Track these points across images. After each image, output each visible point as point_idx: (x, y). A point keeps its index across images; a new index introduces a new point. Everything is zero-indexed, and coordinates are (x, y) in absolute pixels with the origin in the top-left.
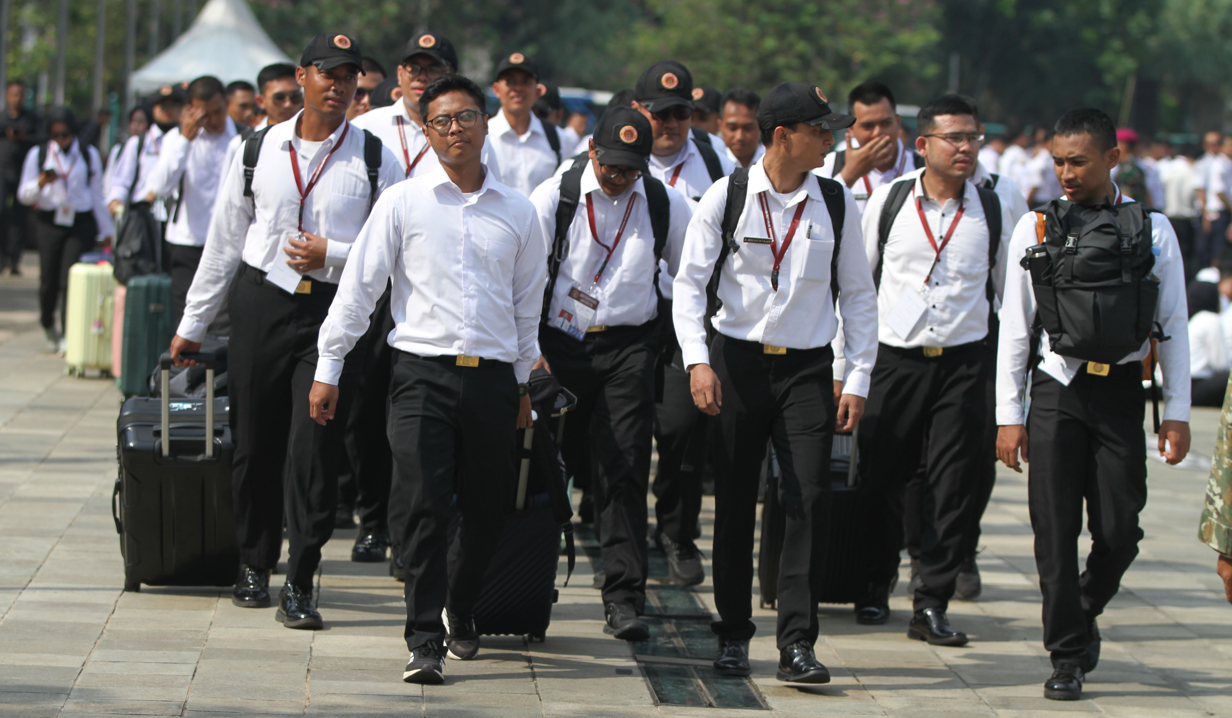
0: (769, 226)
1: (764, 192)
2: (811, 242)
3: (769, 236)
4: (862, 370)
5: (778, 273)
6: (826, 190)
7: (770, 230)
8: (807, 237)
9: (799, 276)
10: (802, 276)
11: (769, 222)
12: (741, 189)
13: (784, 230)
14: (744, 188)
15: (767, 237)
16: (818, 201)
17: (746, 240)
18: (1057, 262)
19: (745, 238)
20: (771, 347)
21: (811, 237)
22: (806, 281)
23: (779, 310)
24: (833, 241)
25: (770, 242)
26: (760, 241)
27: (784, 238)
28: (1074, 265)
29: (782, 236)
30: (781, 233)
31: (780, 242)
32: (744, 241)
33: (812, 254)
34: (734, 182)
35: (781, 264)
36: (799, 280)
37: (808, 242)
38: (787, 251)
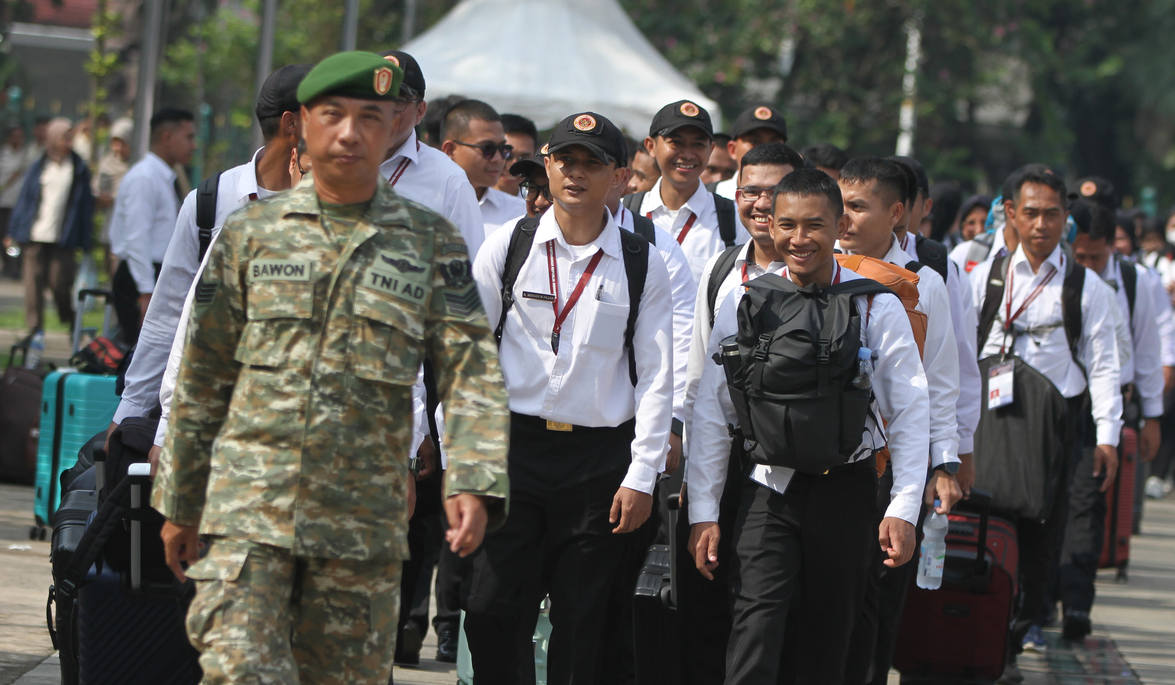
0: (554, 280)
1: (553, 240)
2: (600, 304)
3: (552, 292)
4: (644, 460)
5: (559, 335)
6: (627, 246)
7: (554, 284)
8: (596, 299)
9: (582, 342)
10: (586, 343)
11: (553, 276)
12: (529, 236)
13: (570, 287)
14: (532, 235)
15: (549, 293)
16: (615, 259)
17: (525, 294)
18: (747, 367)
19: (524, 292)
20: (555, 423)
21: (600, 300)
22: (589, 347)
23: (560, 381)
24: (628, 306)
25: (553, 298)
26: (541, 297)
27: (569, 297)
28: (764, 373)
29: (567, 293)
30: (567, 291)
31: (565, 299)
32: (523, 297)
33: (601, 318)
34: (522, 228)
35: (562, 326)
36: (582, 346)
37: (597, 303)
38: (572, 311)
